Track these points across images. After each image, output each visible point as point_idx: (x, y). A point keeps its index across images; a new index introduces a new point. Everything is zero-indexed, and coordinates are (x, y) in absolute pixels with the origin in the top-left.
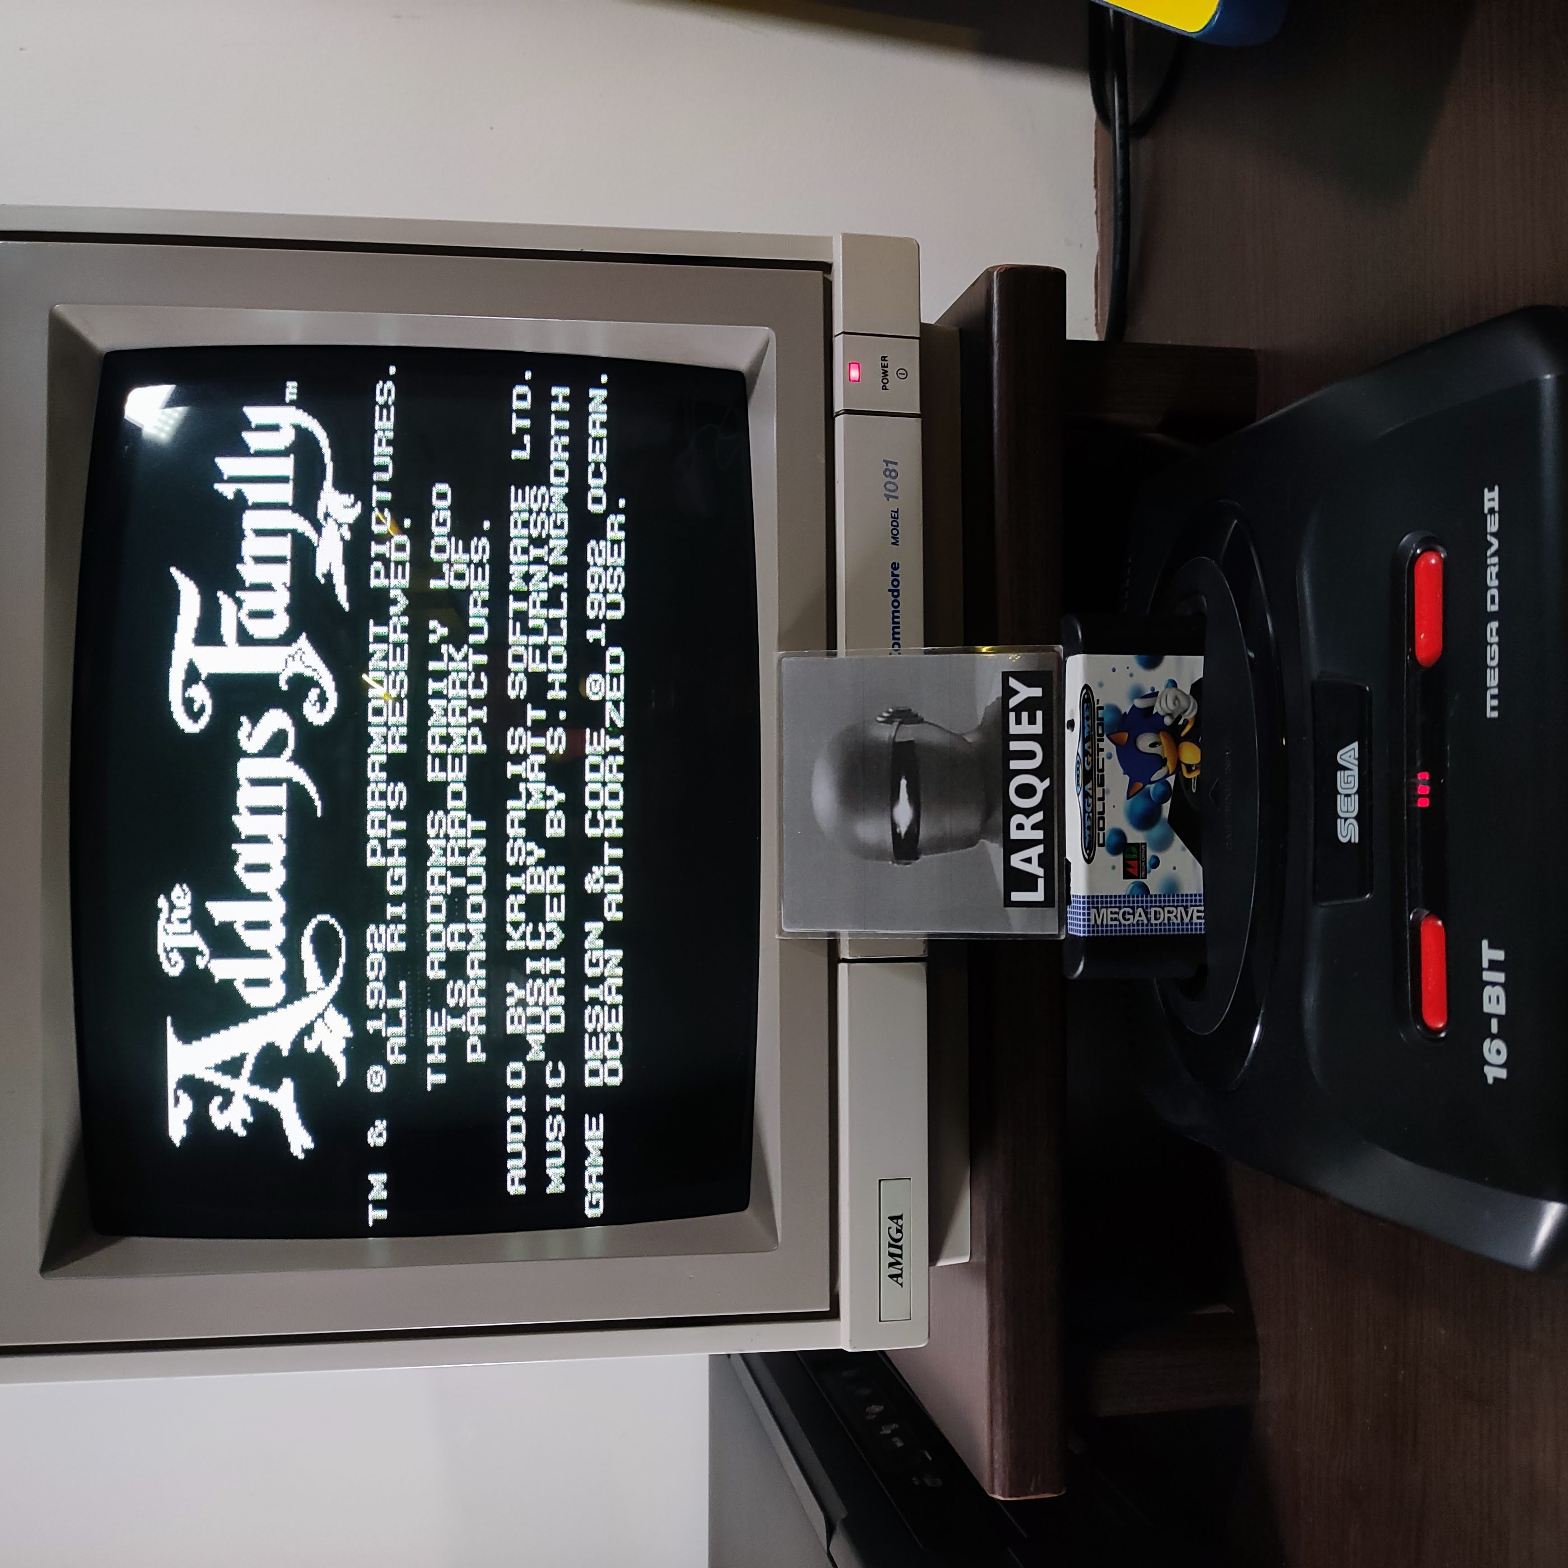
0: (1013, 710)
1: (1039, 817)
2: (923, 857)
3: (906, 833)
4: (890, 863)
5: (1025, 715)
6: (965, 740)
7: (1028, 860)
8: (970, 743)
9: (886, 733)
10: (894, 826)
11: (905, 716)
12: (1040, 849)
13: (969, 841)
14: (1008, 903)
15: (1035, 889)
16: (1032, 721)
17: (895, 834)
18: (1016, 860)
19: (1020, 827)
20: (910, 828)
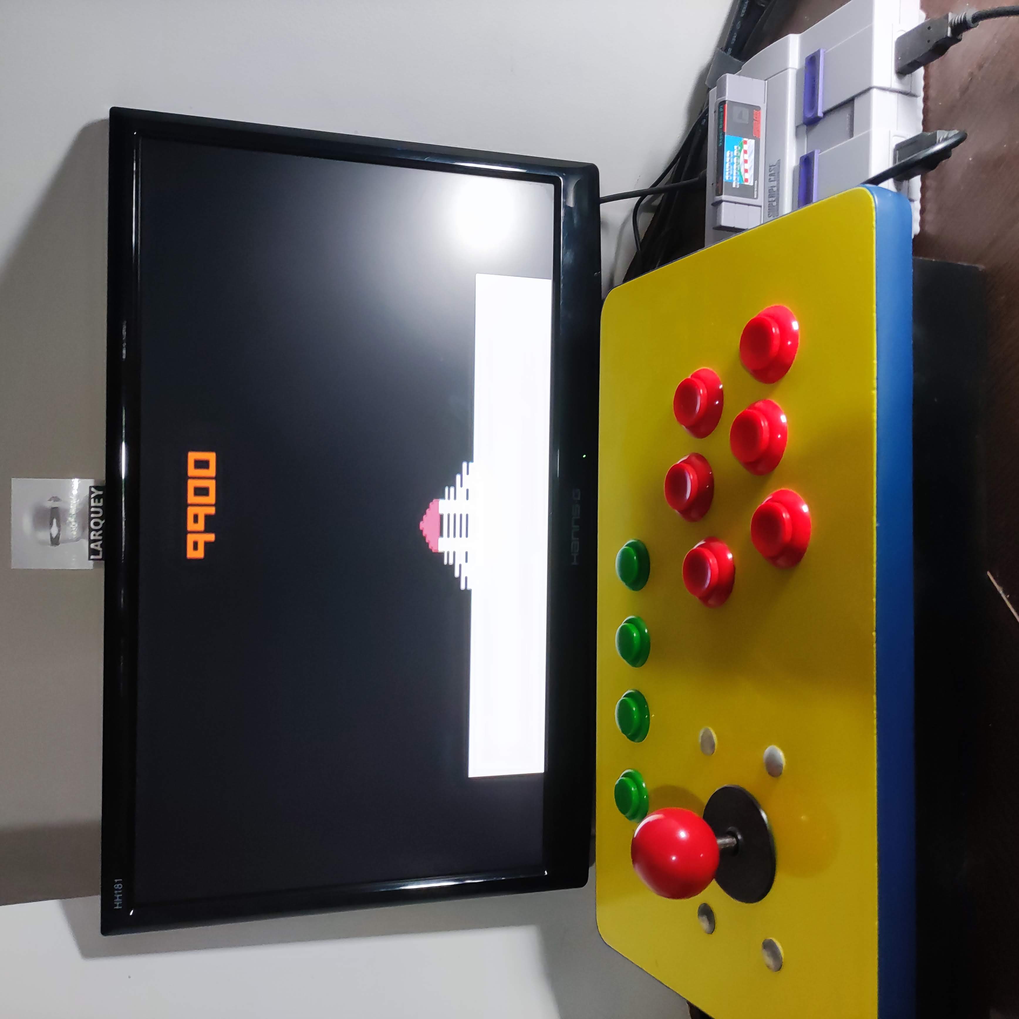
0: (93, 498)
1: (101, 532)
2: (60, 545)
3: (56, 537)
4: (49, 546)
5: (97, 500)
7: (97, 546)
9: (50, 504)
10: (51, 534)
11: (56, 499)
12: (101, 542)
13: (77, 540)
14: (89, 559)
15: (98, 554)
16: (99, 502)
17: (51, 538)
18: (92, 546)
19: (94, 535)
20: (57, 535)
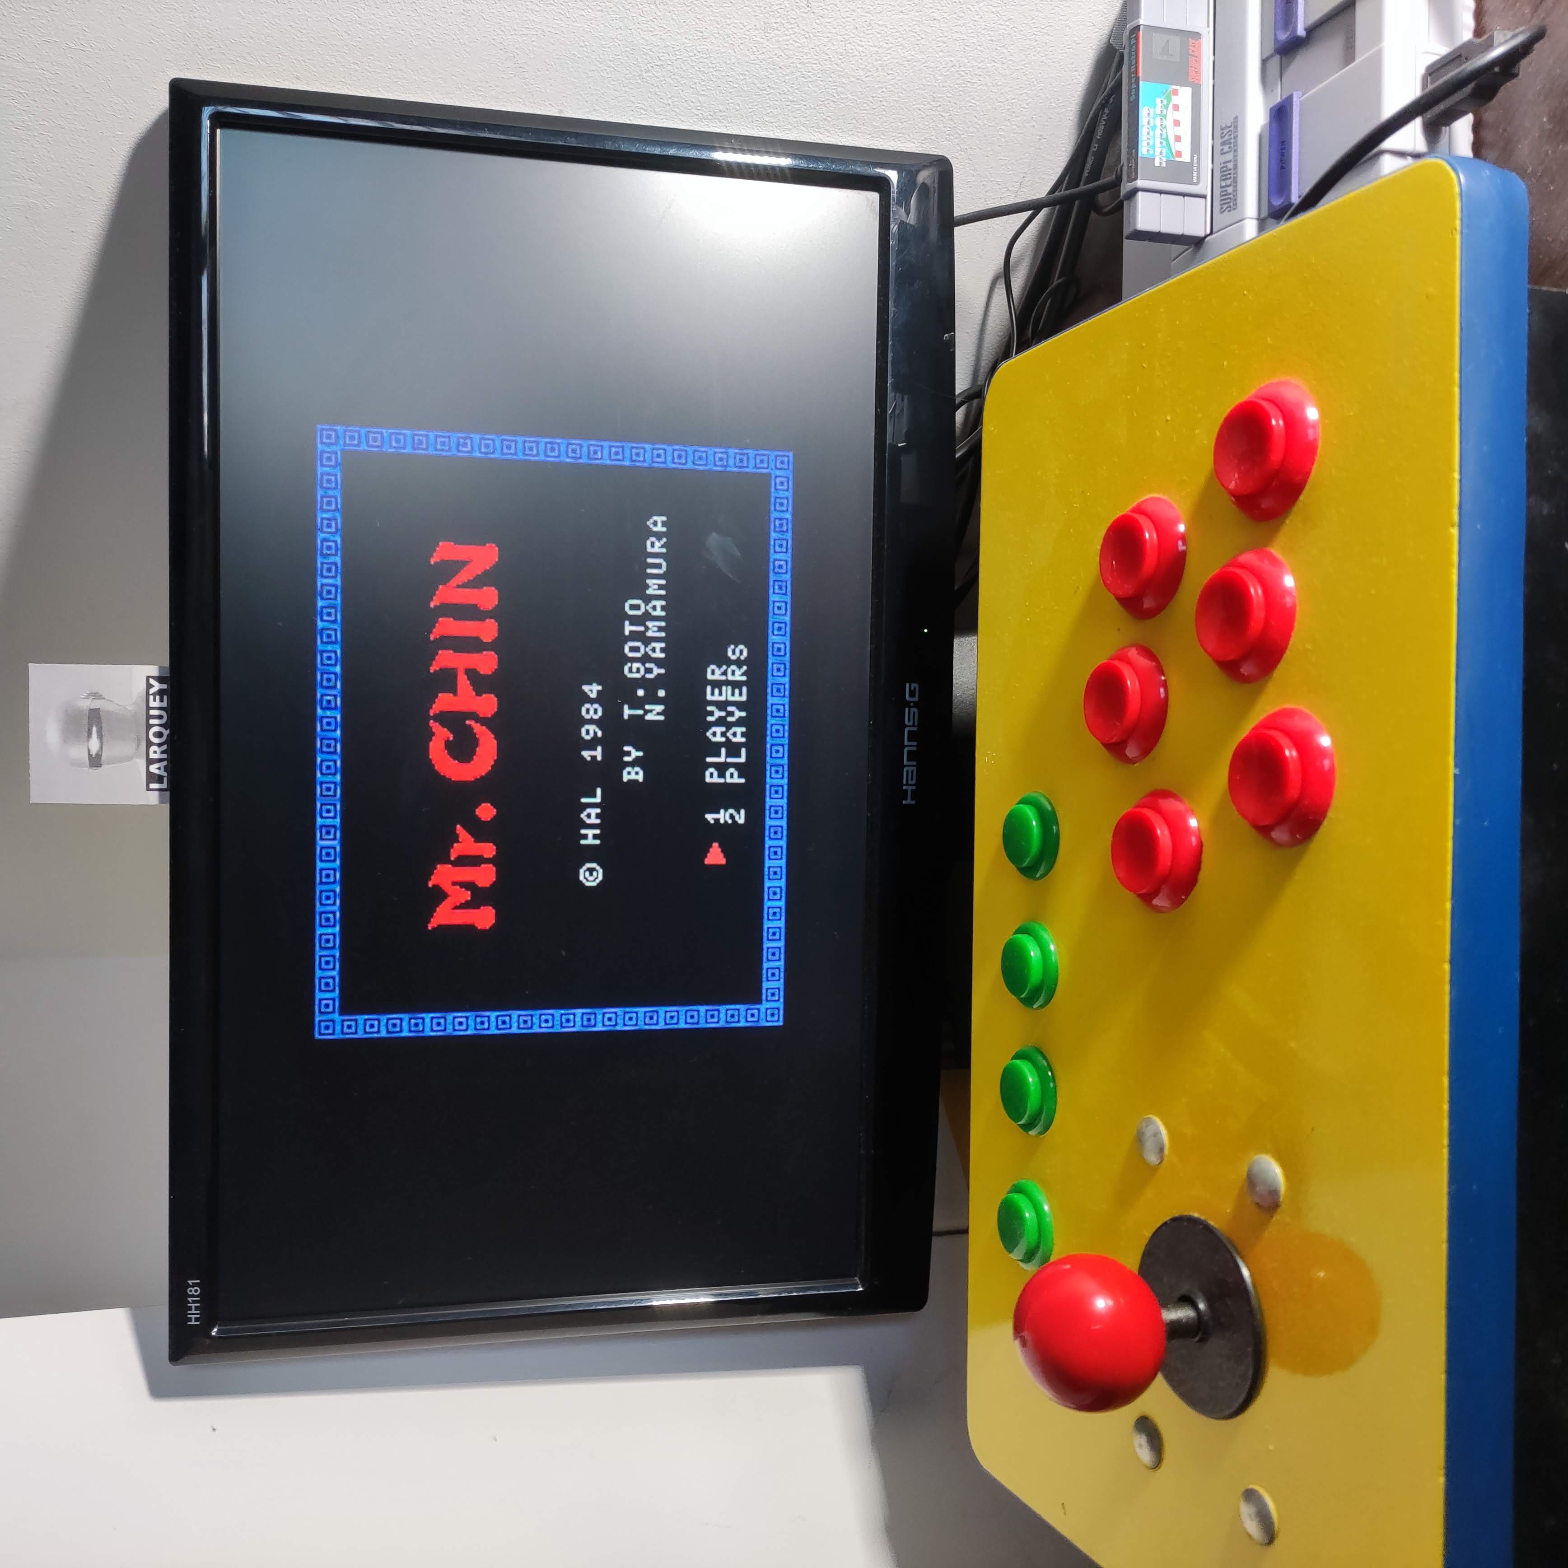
0: (152, 695)
1: (165, 747)
2: (103, 767)
3: (96, 754)
4: (86, 769)
5: (158, 697)
6: (127, 709)
7: (159, 768)
8: (130, 711)
9: (87, 704)
10: (89, 751)
11: (96, 696)
12: (165, 763)
13: (129, 759)
14: (148, 789)
15: (162, 782)
16: (162, 700)
17: (90, 755)
18: (152, 768)
19: (155, 752)
20: (98, 752)
